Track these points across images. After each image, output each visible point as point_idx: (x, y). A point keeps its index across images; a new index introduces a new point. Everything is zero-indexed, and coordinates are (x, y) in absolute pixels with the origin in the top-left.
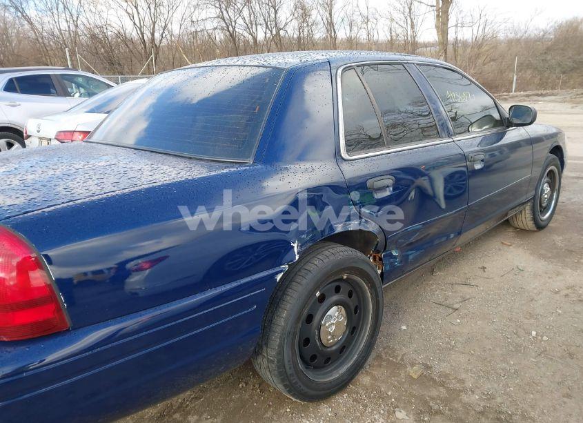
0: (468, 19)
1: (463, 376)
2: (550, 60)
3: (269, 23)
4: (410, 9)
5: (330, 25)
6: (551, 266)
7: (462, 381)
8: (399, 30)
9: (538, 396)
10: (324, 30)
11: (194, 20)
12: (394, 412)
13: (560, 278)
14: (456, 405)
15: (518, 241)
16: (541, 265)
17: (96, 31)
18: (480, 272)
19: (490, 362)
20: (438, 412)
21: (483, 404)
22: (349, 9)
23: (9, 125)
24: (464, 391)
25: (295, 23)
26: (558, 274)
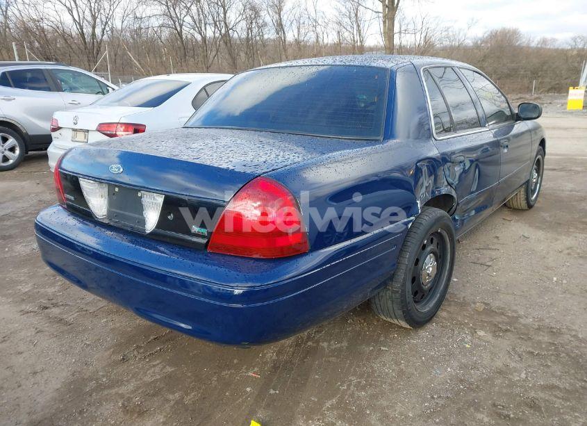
0: (411, 27)
1: (515, 308)
2: (487, 67)
3: (218, 23)
4: (356, 15)
5: (280, 27)
6: (549, 235)
7: (515, 311)
8: (346, 34)
9: (574, 317)
10: (273, 31)
11: (138, 15)
12: (476, 332)
13: (559, 242)
14: (517, 325)
15: (515, 217)
16: (540, 234)
17: (31, 24)
18: (495, 240)
19: (530, 298)
20: (507, 330)
21: (536, 324)
22: (297, 12)
23: (5, 120)
24: (519, 317)
25: (243, 24)
26: (557, 240)
